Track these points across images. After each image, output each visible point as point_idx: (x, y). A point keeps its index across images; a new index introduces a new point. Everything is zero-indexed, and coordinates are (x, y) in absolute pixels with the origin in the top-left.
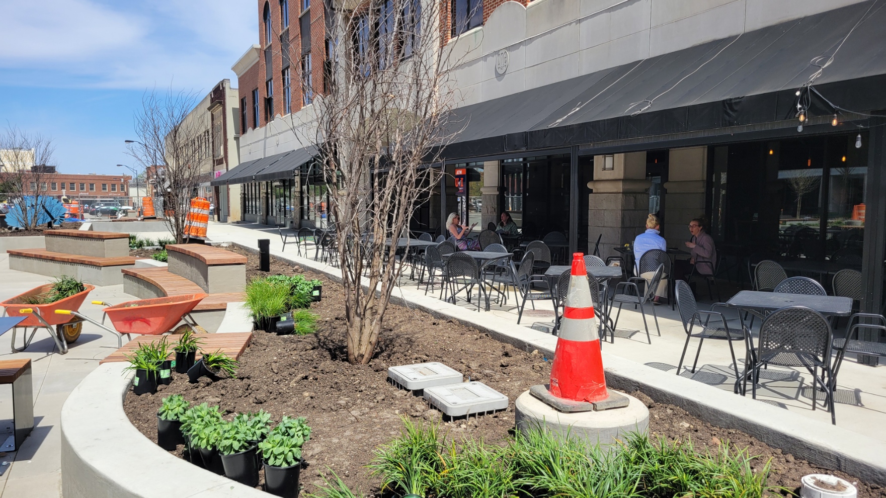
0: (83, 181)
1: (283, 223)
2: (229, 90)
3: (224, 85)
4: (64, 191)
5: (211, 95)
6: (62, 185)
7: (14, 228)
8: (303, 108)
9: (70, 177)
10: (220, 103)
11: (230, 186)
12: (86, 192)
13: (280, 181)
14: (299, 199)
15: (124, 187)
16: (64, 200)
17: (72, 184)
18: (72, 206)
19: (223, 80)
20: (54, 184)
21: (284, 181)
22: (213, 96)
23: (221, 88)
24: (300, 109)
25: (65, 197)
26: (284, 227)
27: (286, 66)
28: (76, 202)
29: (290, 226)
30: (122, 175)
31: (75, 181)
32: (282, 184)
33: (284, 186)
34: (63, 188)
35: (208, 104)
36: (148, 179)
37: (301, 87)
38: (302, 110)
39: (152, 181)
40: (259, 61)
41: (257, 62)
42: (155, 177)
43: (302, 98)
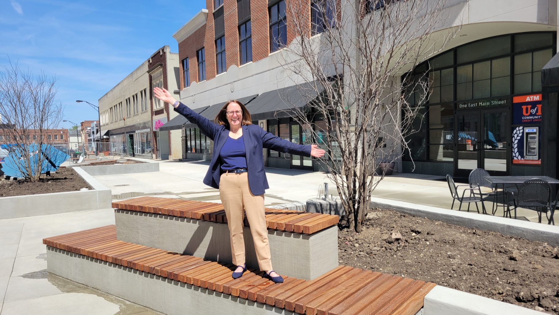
2: (169, 54)
3: (165, 50)
5: (149, 61)
7: (12, 178)
8: (270, 54)
10: (161, 65)
11: (171, 131)
15: (63, 136)
19: (164, 47)
22: (151, 62)
23: (161, 53)
24: (267, 56)
27: (244, 20)
30: (61, 129)
35: (147, 69)
36: (82, 130)
37: (269, 35)
38: (270, 56)
39: (87, 132)
40: (206, 24)
41: (204, 26)
42: (89, 128)
43: (269, 46)
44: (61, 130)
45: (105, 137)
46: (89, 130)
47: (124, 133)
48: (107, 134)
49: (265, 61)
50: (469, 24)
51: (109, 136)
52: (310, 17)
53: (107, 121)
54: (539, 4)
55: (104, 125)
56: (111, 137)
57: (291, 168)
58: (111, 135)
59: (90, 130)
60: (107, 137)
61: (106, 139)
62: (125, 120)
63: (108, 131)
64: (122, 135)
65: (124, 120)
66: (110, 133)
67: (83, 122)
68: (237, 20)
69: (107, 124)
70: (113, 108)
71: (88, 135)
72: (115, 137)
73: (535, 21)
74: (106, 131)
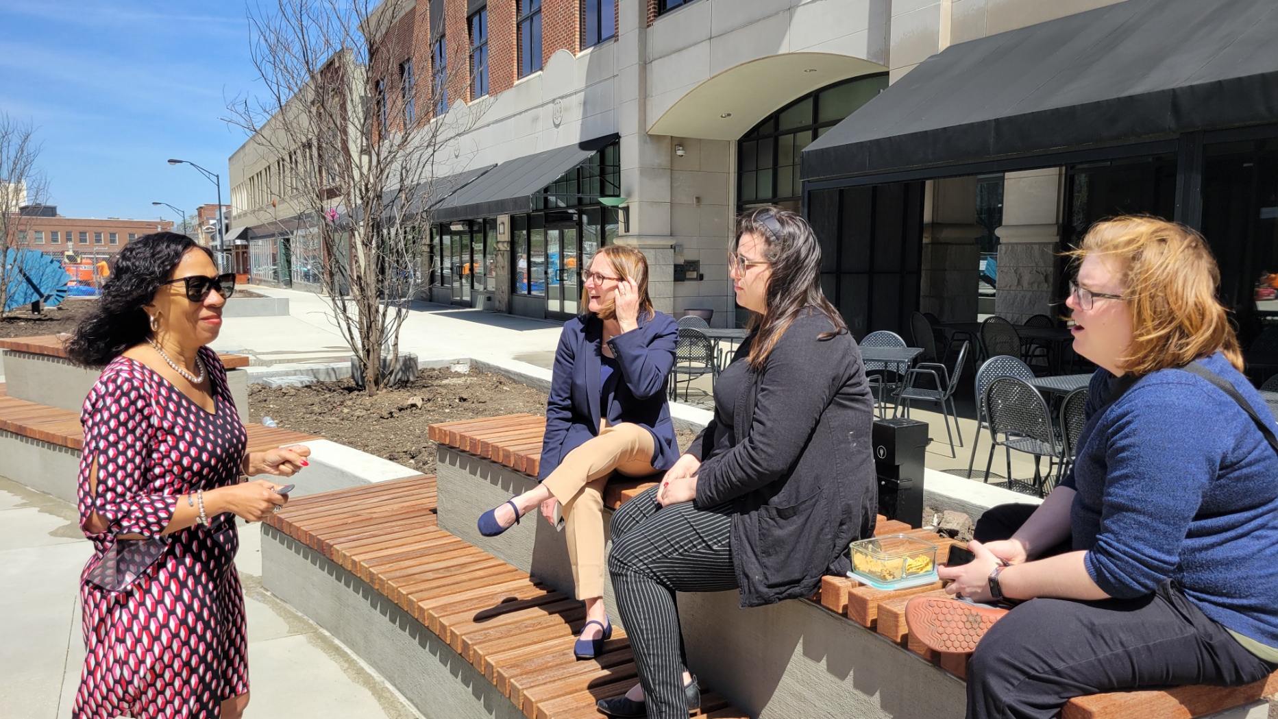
0: (100, 230)
1: (467, 298)
2: (351, 66)
3: (343, 58)
4: (70, 244)
6: (67, 236)
8: (516, 83)
9: (79, 224)
10: (338, 91)
12: (104, 246)
13: (464, 222)
14: (507, 256)
16: (68, 257)
17: (83, 234)
18: (82, 268)
19: (342, 51)
20: (54, 234)
21: (470, 223)
22: (320, 82)
23: (337, 64)
24: (510, 85)
25: (70, 253)
26: (471, 307)
27: (476, 6)
28: (89, 261)
29: (484, 305)
30: (160, 219)
31: (87, 229)
32: (467, 228)
33: (471, 232)
34: (69, 239)
35: (312, 96)
36: (200, 225)
37: (515, 42)
38: (517, 86)
39: (207, 229)
40: (415, 8)
41: (411, 10)
42: (212, 222)
43: (516, 64)
44: (159, 223)
45: (238, 242)
46: (212, 225)
47: (273, 235)
48: (244, 235)
49: (507, 95)
50: (789, 54)
51: (247, 241)
52: (578, 12)
53: (245, 208)
54: (869, 29)
55: (240, 216)
56: (252, 243)
57: (546, 318)
58: (252, 238)
59: (214, 225)
60: (244, 242)
61: (242, 245)
62: (277, 205)
63: (246, 230)
64: (270, 241)
65: (274, 206)
66: (250, 234)
67: (201, 208)
68: (466, 5)
69: (245, 214)
70: (255, 178)
71: (210, 235)
72: (260, 242)
73: (864, 57)
74: (242, 229)
